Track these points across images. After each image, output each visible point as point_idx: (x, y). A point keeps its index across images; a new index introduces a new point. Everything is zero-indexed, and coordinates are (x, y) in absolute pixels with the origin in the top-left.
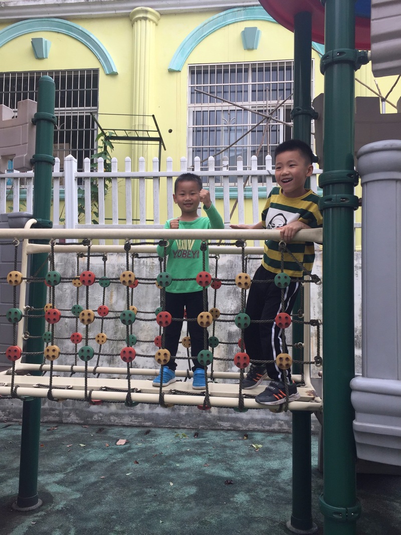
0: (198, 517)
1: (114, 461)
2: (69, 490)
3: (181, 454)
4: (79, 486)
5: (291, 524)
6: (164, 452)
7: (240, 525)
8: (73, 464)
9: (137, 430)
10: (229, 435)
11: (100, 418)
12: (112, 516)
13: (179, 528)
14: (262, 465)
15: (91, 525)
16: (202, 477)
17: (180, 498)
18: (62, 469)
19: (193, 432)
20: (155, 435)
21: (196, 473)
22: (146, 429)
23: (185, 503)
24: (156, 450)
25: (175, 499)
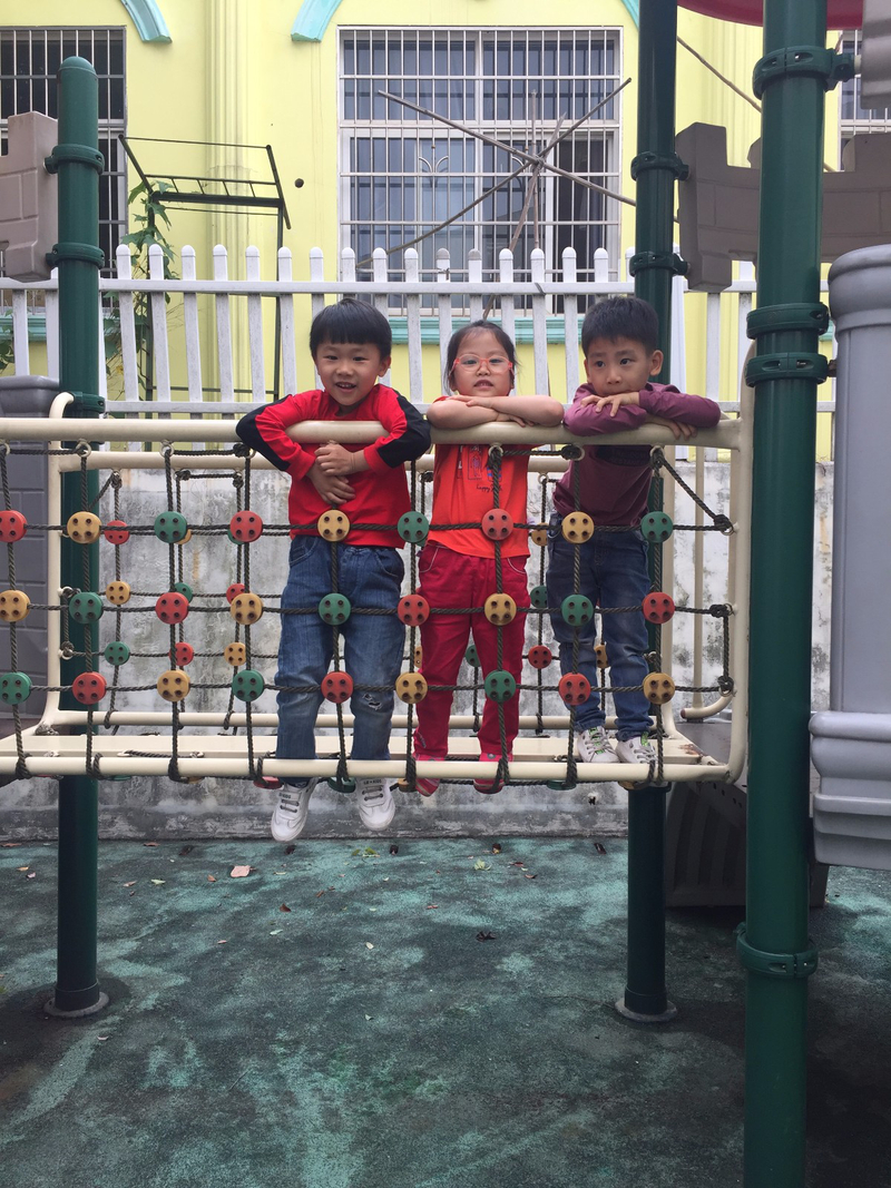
0: (439, 1004)
1: (236, 909)
2: (157, 970)
3: (373, 888)
4: (177, 962)
5: (626, 1005)
6: (337, 885)
7: (525, 1012)
8: (150, 919)
9: (267, 846)
10: (462, 846)
11: (182, 826)
12: (264, 1013)
13: (407, 1027)
14: (542, 900)
15: (226, 1033)
16: (427, 929)
17: (393, 972)
18: (129, 931)
19: (386, 844)
20: (306, 855)
21: (414, 923)
23: (407, 979)
24: (318, 884)
25: (385, 974)
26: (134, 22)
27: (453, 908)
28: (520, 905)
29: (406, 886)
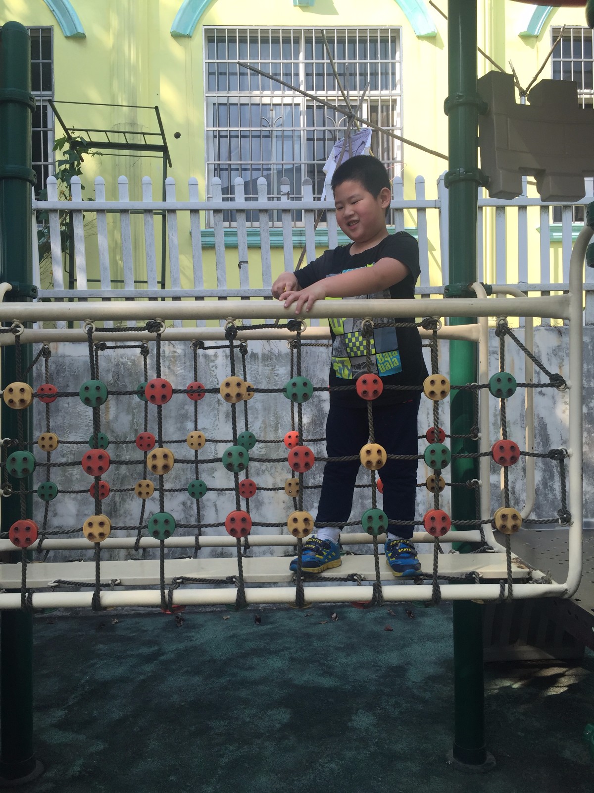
0: (307, 761)
3: (246, 655)
4: (97, 729)
5: (454, 756)
6: (218, 653)
7: (376, 766)
8: (75, 689)
12: (168, 776)
13: (284, 785)
14: (374, 661)
16: (292, 691)
17: (268, 732)
18: (58, 701)
20: (194, 627)
21: (280, 685)
23: (280, 739)
24: (204, 652)
25: (261, 735)
26: (59, 23)
27: (308, 670)
28: (358, 666)
29: (270, 652)
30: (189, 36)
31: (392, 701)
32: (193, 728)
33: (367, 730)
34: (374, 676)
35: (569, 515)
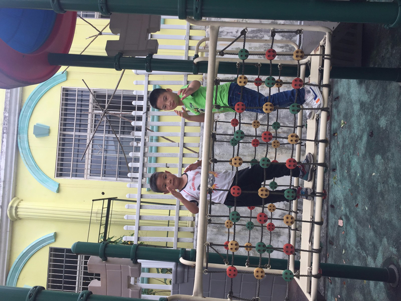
1: (356, 223)
2: (380, 249)
4: (377, 242)
6: (348, 188)
8: (359, 253)
9: (331, 215)
10: (334, 146)
14: (357, 116)
16: (368, 154)
17: (385, 165)
18: (365, 259)
19: (331, 173)
20: (335, 200)
21: (365, 159)
22: (330, 208)
23: (388, 160)
24: (347, 195)
25: (386, 168)
26: (49, 244)
27: (359, 147)
28: (359, 124)
29: (349, 164)
30: (59, 185)
31: (375, 109)
32: (380, 198)
33: (387, 121)
34: (364, 117)
35: (298, 30)
